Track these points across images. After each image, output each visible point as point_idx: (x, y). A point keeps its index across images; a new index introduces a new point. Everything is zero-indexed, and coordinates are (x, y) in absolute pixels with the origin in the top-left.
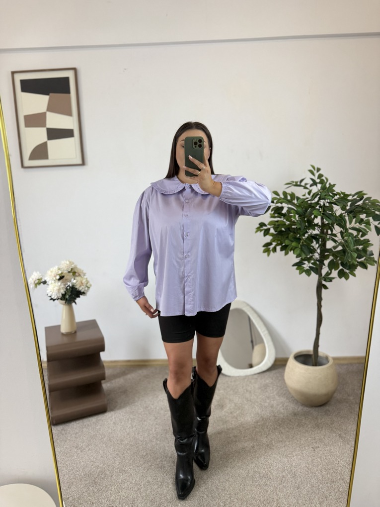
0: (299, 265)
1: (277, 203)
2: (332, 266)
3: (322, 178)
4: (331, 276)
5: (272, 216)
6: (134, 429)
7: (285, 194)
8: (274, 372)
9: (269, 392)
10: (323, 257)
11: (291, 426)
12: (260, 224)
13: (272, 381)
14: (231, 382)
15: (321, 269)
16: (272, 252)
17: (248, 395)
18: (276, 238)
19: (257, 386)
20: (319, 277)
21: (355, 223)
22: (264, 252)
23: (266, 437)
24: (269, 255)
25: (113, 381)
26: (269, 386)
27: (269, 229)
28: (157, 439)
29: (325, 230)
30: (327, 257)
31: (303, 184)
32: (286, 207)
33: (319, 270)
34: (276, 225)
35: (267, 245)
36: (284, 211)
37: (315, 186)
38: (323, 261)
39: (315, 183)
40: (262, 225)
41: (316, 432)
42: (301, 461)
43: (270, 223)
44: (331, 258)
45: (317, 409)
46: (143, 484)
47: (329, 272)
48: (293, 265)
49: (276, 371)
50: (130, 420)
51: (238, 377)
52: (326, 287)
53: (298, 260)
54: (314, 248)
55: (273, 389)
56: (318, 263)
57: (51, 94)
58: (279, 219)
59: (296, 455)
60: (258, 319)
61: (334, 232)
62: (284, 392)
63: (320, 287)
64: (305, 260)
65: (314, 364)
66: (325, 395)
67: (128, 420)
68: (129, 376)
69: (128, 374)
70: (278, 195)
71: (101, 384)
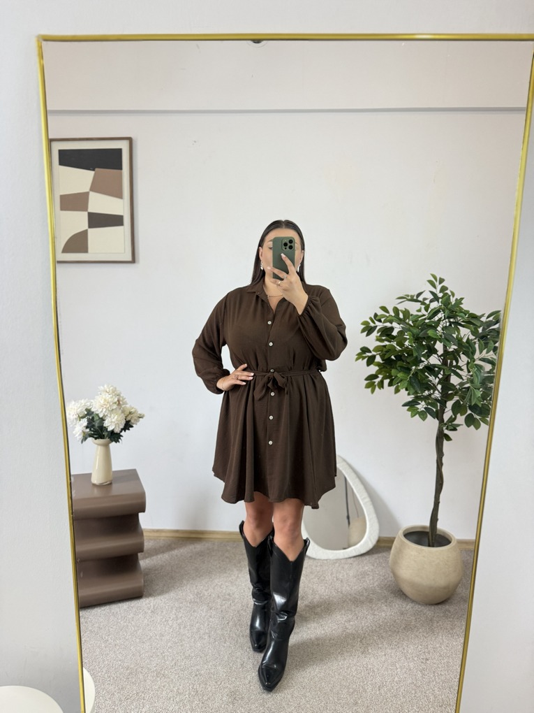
0: (411, 405)
1: (384, 322)
2: (457, 409)
3: (446, 292)
4: (455, 423)
5: (377, 340)
6: (179, 621)
7: (396, 310)
8: (376, 556)
9: (368, 581)
10: (446, 397)
11: (395, 629)
12: (361, 349)
13: (373, 567)
14: (316, 567)
15: (444, 413)
16: (377, 388)
17: (338, 584)
18: (383, 370)
19: (351, 573)
20: (440, 423)
21: (487, 353)
22: (367, 387)
23: (361, 641)
24: (373, 392)
25: (155, 557)
26: (368, 575)
27: (374, 357)
28: (209, 636)
29: (449, 361)
30: (450, 397)
31: (420, 298)
32: (397, 328)
33: (439, 415)
34: (383, 351)
35: (371, 378)
36: (395, 333)
37: (436, 302)
38: (446, 402)
39: (436, 298)
40: (365, 350)
41: (429, 638)
42: (405, 675)
43: (377, 349)
44: (456, 398)
45: (433, 607)
46: (187, 693)
47: (453, 417)
48: (404, 405)
49: (380, 555)
50: (174, 609)
51: (327, 560)
52: (448, 438)
53: (410, 398)
54: (433, 384)
55: (373, 579)
56: (439, 404)
57: (96, 169)
58: (386, 343)
59: (401, 667)
60: (357, 480)
61: (460, 364)
62: (389, 583)
63: (441, 438)
64: (422, 399)
65: (431, 544)
66: (445, 588)
67: (172, 608)
68: (176, 551)
69: (175, 549)
70: (387, 312)
71: (137, 558)
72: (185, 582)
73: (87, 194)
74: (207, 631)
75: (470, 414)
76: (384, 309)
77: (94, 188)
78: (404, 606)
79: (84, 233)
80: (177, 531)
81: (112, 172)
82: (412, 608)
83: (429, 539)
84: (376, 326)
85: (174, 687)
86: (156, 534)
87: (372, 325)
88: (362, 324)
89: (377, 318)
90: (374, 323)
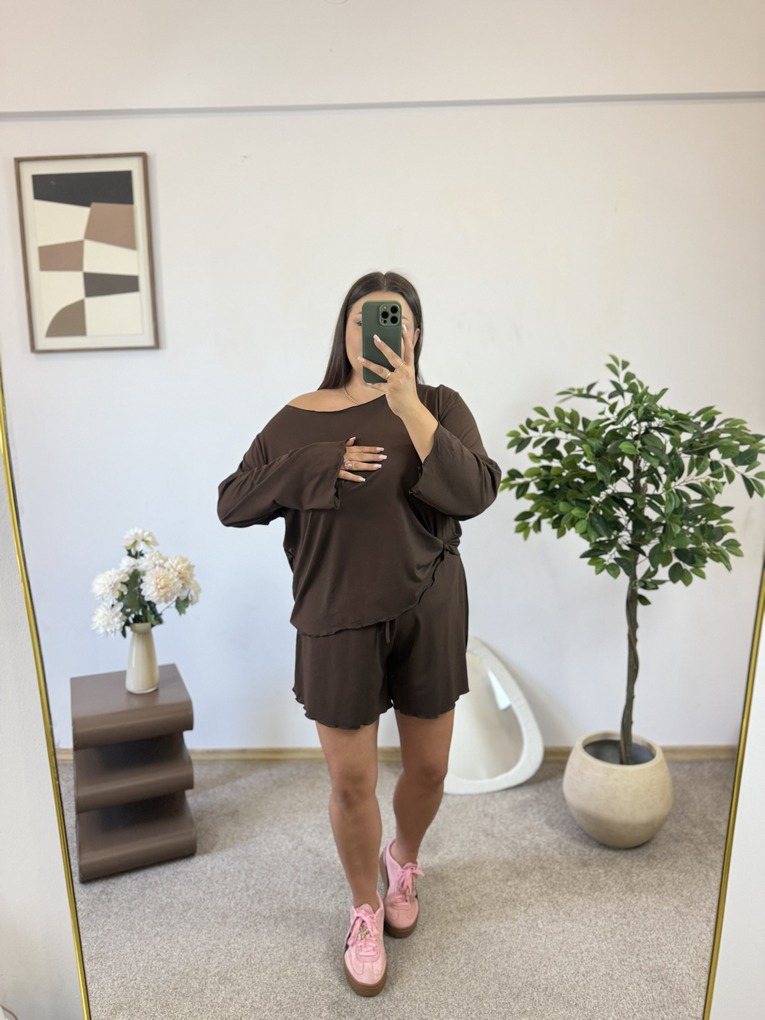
0: (594, 555)
1: (544, 431)
2: (657, 557)
4: (657, 577)
5: (534, 458)
7: (559, 412)
10: (639, 538)
11: (576, 889)
12: (509, 473)
15: (635, 564)
16: (532, 531)
17: (487, 823)
18: (543, 502)
20: (631, 579)
22: (518, 530)
24: (526, 537)
27: (527, 485)
30: (646, 540)
31: (594, 393)
34: (541, 476)
35: (523, 517)
37: (619, 397)
39: (619, 391)
40: (514, 474)
43: (532, 472)
44: (655, 542)
47: (652, 569)
52: (645, 601)
56: (628, 549)
57: (93, 204)
63: (634, 600)
65: (624, 760)
66: (647, 825)
67: (239, 872)
68: (243, 781)
69: (240, 777)
70: (545, 414)
71: (183, 797)
72: (257, 829)
73: (79, 246)
74: (294, 906)
75: (677, 565)
76: (541, 411)
77: (91, 234)
78: (587, 853)
79: (80, 306)
80: (243, 751)
81: (117, 209)
82: (599, 855)
83: (620, 753)
84: (529, 439)
85: (246, 1000)
86: (212, 757)
87: (524, 435)
88: (510, 435)
89: (532, 426)
90: (526, 432)
